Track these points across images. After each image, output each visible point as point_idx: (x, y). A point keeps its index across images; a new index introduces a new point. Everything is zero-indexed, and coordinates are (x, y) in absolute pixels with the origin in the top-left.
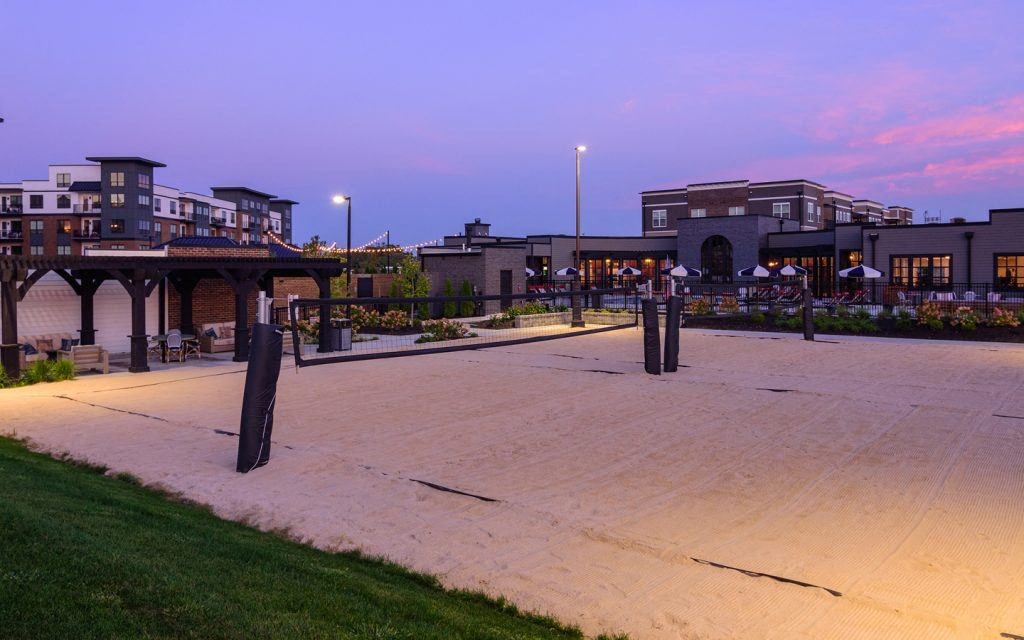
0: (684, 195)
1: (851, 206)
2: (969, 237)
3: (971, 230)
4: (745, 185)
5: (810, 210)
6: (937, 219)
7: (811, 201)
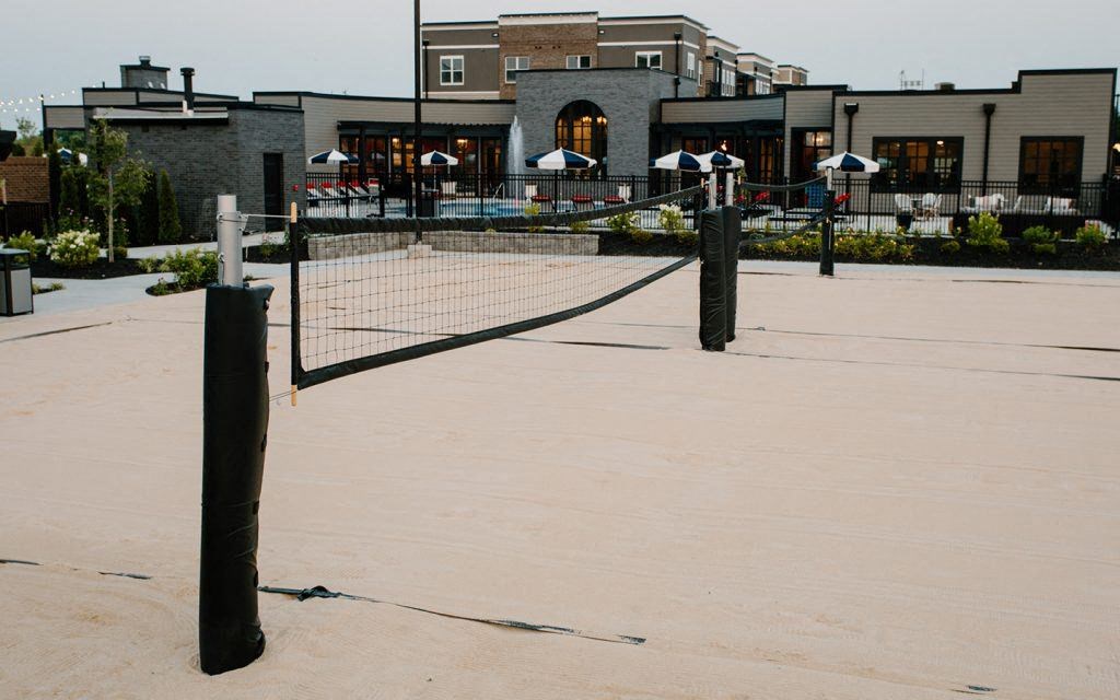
0: (493, 31)
1: (736, 62)
2: (989, 110)
3: (992, 102)
4: (593, 19)
5: (691, 66)
6: (918, 83)
7: (692, 50)
